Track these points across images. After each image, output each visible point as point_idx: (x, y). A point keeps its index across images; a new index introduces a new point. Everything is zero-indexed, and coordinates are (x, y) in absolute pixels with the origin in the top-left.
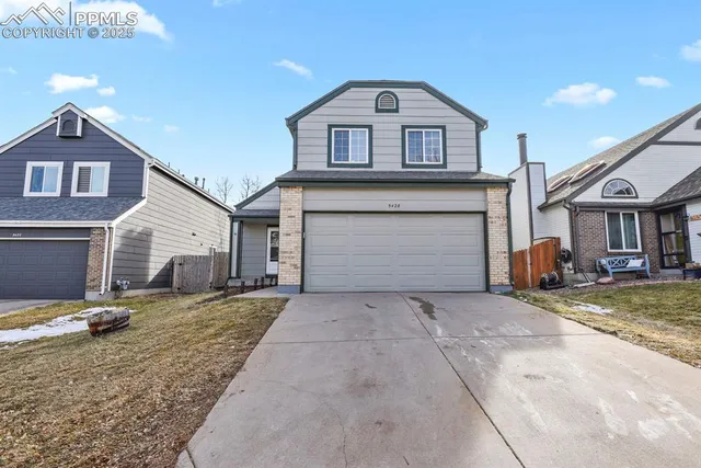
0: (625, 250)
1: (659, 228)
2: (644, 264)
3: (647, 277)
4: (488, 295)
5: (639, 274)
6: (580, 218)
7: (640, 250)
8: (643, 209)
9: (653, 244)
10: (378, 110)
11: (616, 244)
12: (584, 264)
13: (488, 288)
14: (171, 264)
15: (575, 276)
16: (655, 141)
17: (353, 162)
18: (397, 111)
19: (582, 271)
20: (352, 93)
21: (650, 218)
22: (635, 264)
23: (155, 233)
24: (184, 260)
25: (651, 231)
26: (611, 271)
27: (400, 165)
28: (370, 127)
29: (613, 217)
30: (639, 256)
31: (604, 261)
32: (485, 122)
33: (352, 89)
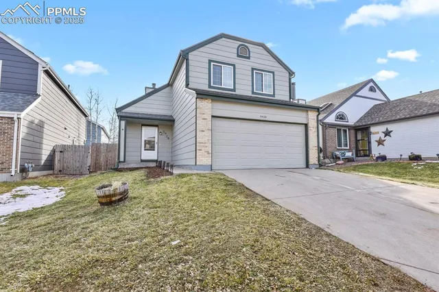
0: (343, 148)
1: (356, 137)
2: (352, 155)
3: (354, 161)
4: (308, 169)
5: (349, 160)
6: (327, 130)
7: (348, 148)
8: (350, 127)
9: (353, 145)
10: (238, 56)
11: (340, 145)
12: (329, 154)
13: (307, 166)
14: (54, 151)
15: (324, 161)
16: (354, 95)
17: (224, 87)
18: (249, 58)
19: (328, 158)
20: (222, 41)
21: (353, 132)
22: (349, 154)
23: (46, 126)
24: (63, 149)
25: (353, 139)
26: (341, 158)
27: (251, 92)
28: (234, 66)
29: (339, 131)
30: (349, 150)
31: (337, 153)
32: (294, 73)
33: (223, 39)
